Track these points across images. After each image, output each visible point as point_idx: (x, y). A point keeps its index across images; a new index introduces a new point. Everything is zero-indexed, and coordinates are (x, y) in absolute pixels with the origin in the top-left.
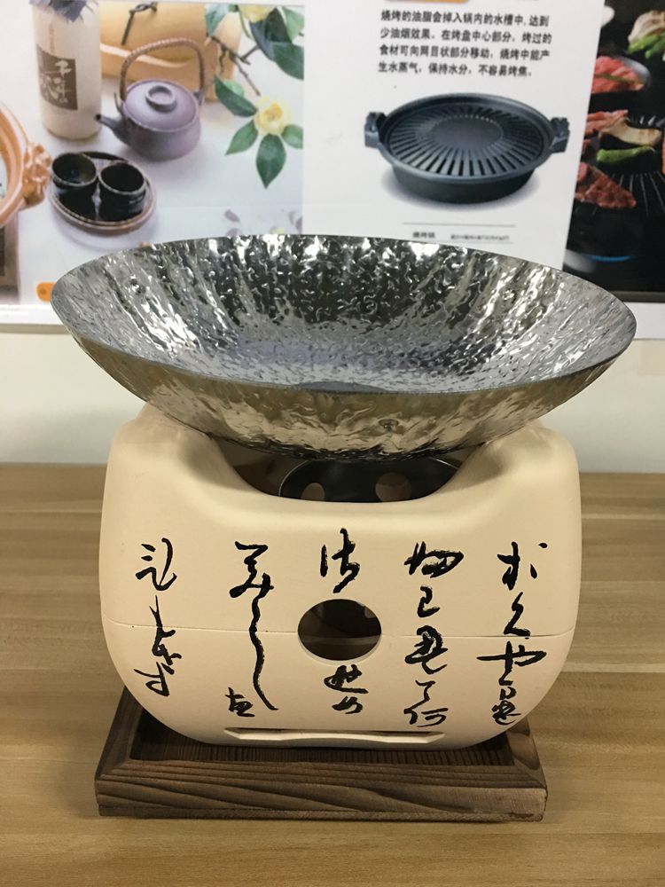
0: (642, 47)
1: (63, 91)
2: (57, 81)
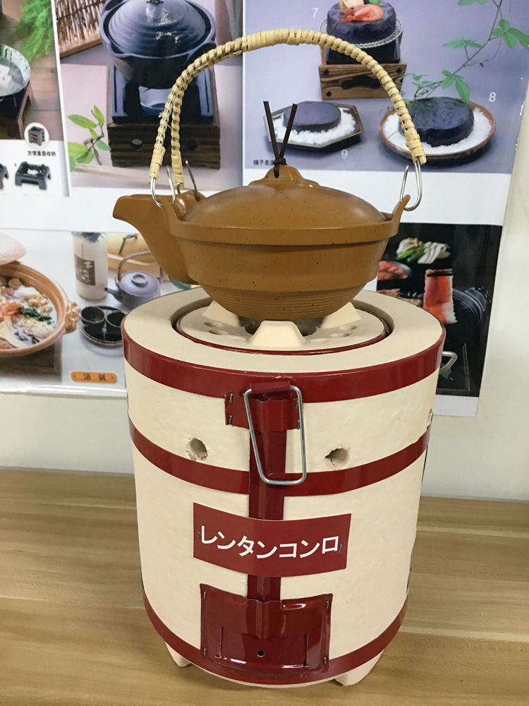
0: (405, 256)
1: (88, 276)
2: (85, 271)
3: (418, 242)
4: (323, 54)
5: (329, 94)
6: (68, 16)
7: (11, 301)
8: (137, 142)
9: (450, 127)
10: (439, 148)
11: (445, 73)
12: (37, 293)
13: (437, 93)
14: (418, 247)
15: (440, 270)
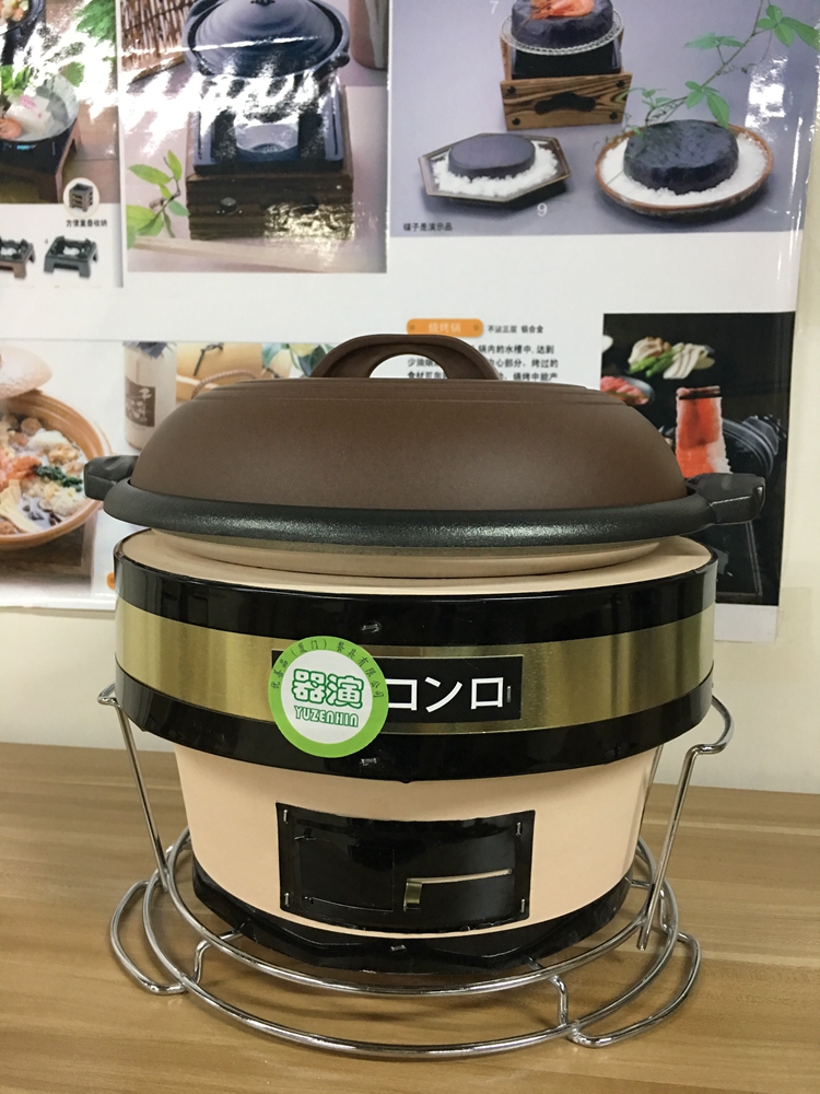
0: (642, 368)
1: (144, 412)
2: (140, 404)
3: (662, 344)
4: (506, 65)
5: (516, 122)
6: (138, 26)
7: (23, 455)
8: (229, 202)
9: (701, 164)
10: (687, 195)
11: (691, 85)
12: (64, 441)
13: (680, 115)
14: (663, 351)
15: (700, 389)
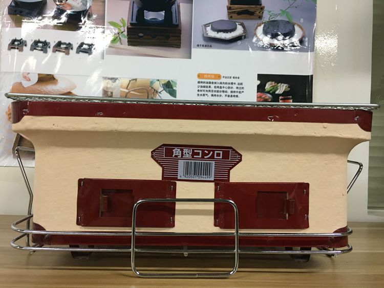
0: (269, 90)
3: (275, 83)
5: (231, 17)
8: (141, 35)
10: (281, 41)
11: (281, 10)
13: (278, 18)
14: (275, 86)
15: (286, 97)
